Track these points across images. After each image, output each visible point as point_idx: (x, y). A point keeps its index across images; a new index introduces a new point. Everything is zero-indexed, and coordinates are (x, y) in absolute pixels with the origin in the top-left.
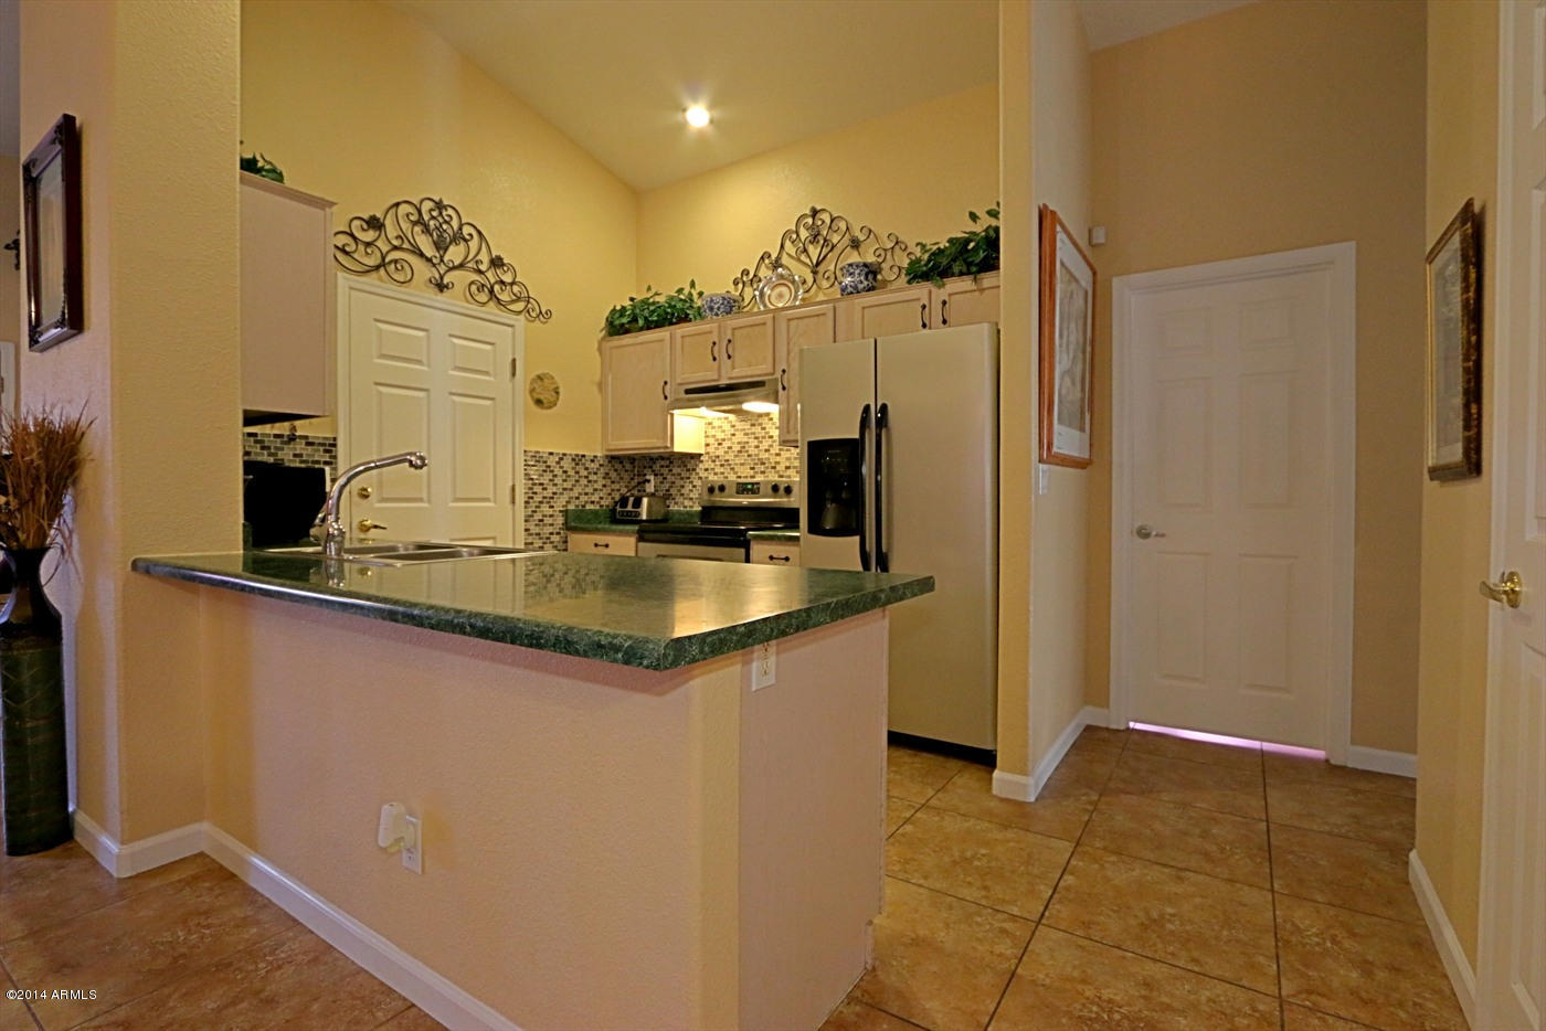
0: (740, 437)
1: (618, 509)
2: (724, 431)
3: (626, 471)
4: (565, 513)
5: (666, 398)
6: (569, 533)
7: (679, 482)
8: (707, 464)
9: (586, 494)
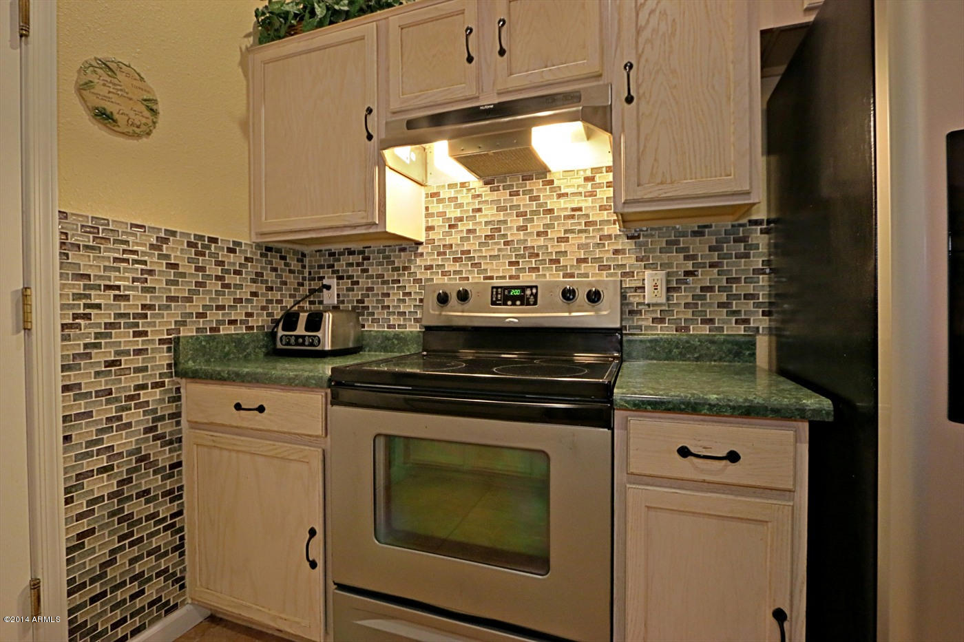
0: (489, 213)
1: (280, 333)
2: (461, 205)
3: (291, 271)
4: (174, 344)
5: (370, 137)
6: (183, 382)
7: (379, 289)
8: (428, 256)
9: (219, 308)
